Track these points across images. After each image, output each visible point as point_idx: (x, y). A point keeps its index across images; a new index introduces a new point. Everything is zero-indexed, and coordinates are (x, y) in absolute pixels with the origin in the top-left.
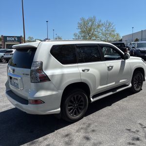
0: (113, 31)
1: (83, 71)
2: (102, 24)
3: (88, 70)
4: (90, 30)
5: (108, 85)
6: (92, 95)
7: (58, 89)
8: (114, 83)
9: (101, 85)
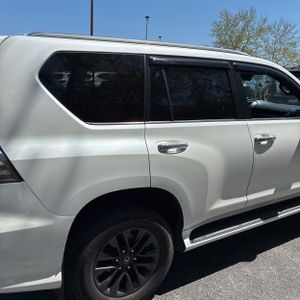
0: (294, 44)
1: (163, 149)
2: (269, 28)
3: (182, 148)
4: (239, 39)
5: (251, 197)
6: (188, 227)
7: (52, 211)
8: (271, 192)
9: (225, 197)
